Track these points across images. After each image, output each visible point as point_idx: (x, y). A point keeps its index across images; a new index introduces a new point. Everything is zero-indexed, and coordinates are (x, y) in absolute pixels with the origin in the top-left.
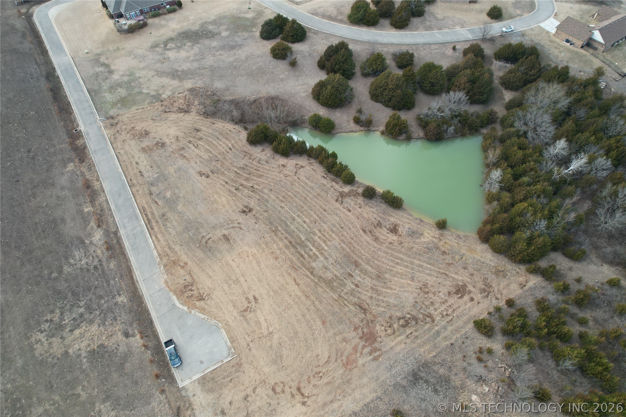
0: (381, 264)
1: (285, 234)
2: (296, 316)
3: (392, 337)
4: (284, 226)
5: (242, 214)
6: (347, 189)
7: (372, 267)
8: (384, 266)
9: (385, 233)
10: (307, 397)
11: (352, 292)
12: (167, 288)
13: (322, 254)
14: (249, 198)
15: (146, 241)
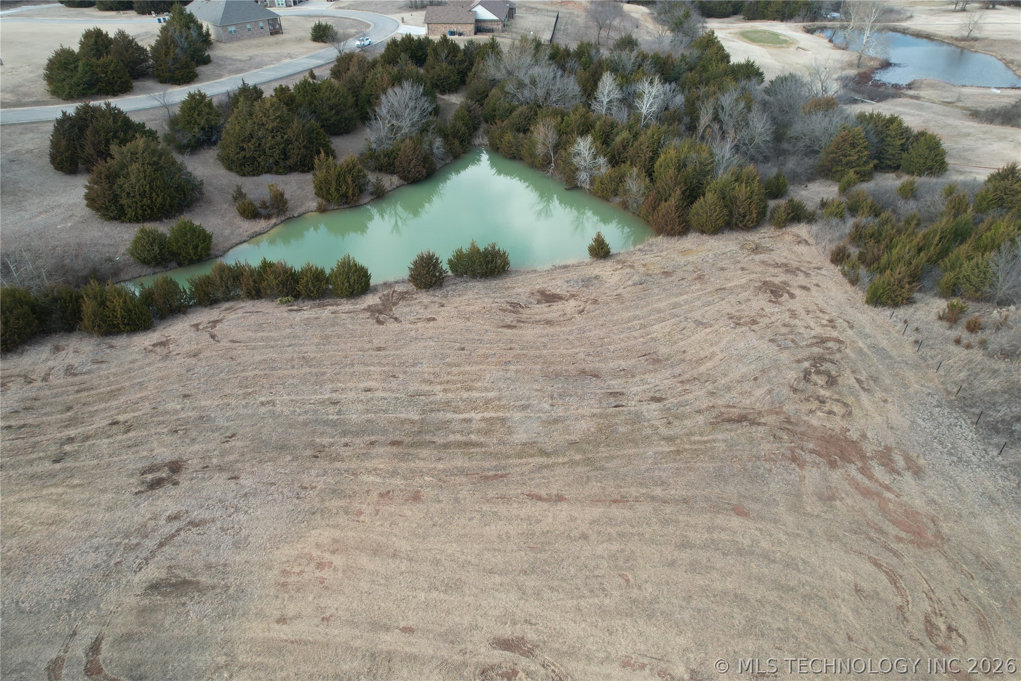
3: (856, 412)
6: (371, 300)
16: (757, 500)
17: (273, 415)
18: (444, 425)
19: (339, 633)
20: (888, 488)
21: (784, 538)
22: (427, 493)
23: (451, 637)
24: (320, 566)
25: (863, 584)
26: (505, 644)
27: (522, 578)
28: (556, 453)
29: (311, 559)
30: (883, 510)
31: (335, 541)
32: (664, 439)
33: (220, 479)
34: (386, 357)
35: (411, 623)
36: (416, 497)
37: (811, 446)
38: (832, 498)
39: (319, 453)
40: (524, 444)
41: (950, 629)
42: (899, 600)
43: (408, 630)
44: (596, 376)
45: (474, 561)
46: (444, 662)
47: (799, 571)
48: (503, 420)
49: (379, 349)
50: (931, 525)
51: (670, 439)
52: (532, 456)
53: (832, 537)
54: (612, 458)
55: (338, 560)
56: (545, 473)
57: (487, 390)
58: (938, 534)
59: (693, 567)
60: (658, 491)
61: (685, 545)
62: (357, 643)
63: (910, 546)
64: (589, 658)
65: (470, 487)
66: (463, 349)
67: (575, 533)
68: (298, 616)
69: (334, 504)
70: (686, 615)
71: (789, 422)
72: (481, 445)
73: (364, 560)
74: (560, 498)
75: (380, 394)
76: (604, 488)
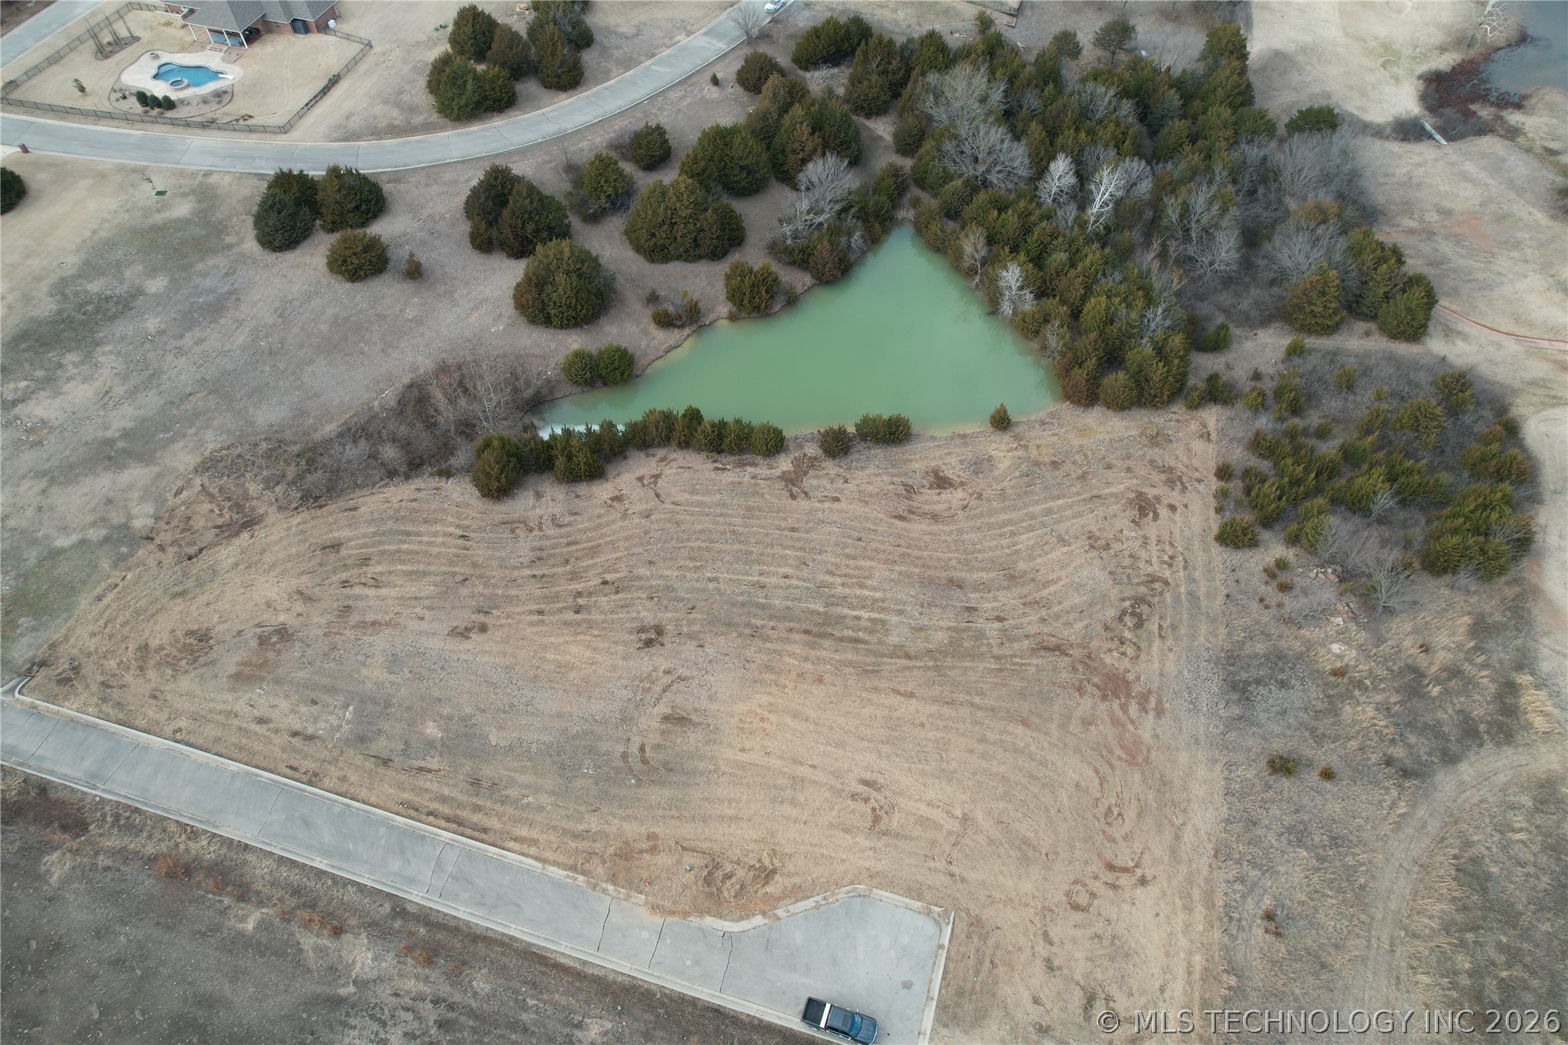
0: (991, 554)
1: (780, 625)
2: (971, 751)
3: (1143, 656)
4: (760, 612)
5: (653, 650)
6: (784, 464)
7: (983, 569)
8: (999, 553)
9: (936, 498)
10: (1136, 866)
11: (1007, 637)
12: (670, 919)
13: (883, 610)
14: (626, 609)
15: (504, 867)
16: (1040, 716)
17: (719, 590)
18: (840, 620)
19: (775, 763)
20: (1132, 722)
21: (1046, 745)
22: (828, 678)
23: (837, 774)
24: (762, 720)
25: (1083, 783)
26: (866, 783)
27: (880, 746)
28: (916, 658)
29: (757, 714)
30: (1120, 737)
31: (771, 704)
32: (994, 657)
33: (691, 645)
34: (798, 540)
35: (815, 763)
36: (820, 680)
37: (1096, 680)
38: (1090, 724)
39: (756, 633)
40: (895, 646)
41: (1119, 814)
42: (1098, 795)
43: (813, 766)
44: (960, 587)
45: (854, 730)
46: (832, 788)
47: (1047, 768)
48: (883, 622)
49: (793, 530)
50: (1145, 753)
51: (998, 658)
52: (899, 657)
53: (1077, 750)
54: (952, 668)
55: (773, 718)
56: (907, 673)
57: (874, 589)
58: (1147, 760)
59: (984, 756)
60: (977, 700)
61: (983, 740)
62: (786, 770)
63: (1124, 764)
64: (910, 798)
65: (855, 677)
66: (860, 540)
67: (917, 722)
68: (752, 749)
69: (768, 676)
70: (970, 783)
71: (1089, 657)
72: (865, 642)
73: (788, 720)
74: (912, 695)
75: (795, 582)
76: (942, 692)
